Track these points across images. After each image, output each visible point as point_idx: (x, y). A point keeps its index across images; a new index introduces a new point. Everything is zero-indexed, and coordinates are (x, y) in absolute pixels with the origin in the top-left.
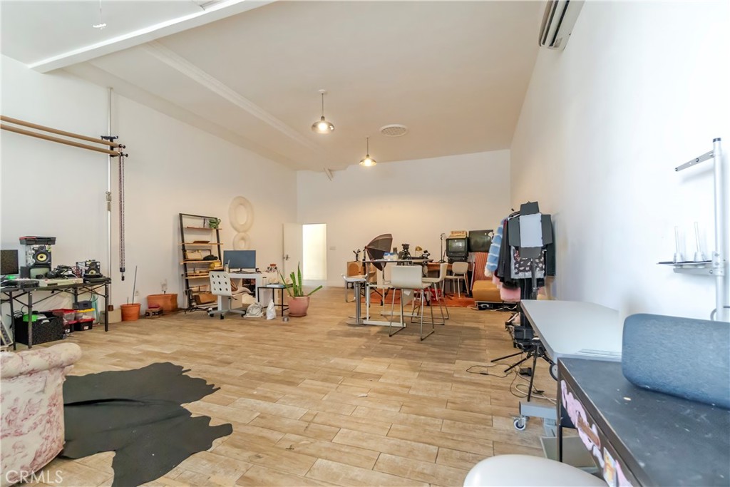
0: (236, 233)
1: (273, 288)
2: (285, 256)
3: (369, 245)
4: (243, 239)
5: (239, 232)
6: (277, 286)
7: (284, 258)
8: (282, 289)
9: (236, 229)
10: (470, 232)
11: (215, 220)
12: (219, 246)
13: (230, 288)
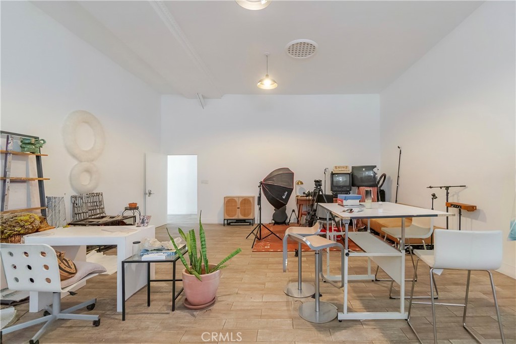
0: (76, 162)
1: (149, 262)
2: (147, 192)
3: (265, 180)
4: (88, 171)
5: (81, 161)
6: (162, 256)
7: (145, 194)
8: (174, 262)
9: (74, 156)
10: (353, 168)
11: (33, 141)
12: (41, 183)
13: (55, 273)
